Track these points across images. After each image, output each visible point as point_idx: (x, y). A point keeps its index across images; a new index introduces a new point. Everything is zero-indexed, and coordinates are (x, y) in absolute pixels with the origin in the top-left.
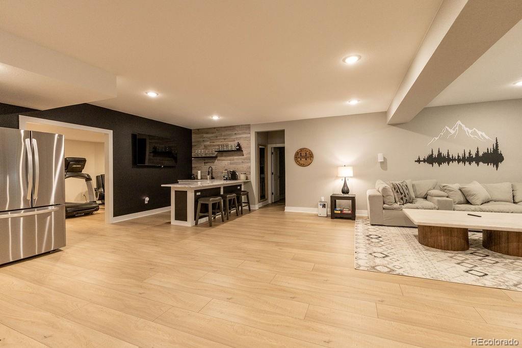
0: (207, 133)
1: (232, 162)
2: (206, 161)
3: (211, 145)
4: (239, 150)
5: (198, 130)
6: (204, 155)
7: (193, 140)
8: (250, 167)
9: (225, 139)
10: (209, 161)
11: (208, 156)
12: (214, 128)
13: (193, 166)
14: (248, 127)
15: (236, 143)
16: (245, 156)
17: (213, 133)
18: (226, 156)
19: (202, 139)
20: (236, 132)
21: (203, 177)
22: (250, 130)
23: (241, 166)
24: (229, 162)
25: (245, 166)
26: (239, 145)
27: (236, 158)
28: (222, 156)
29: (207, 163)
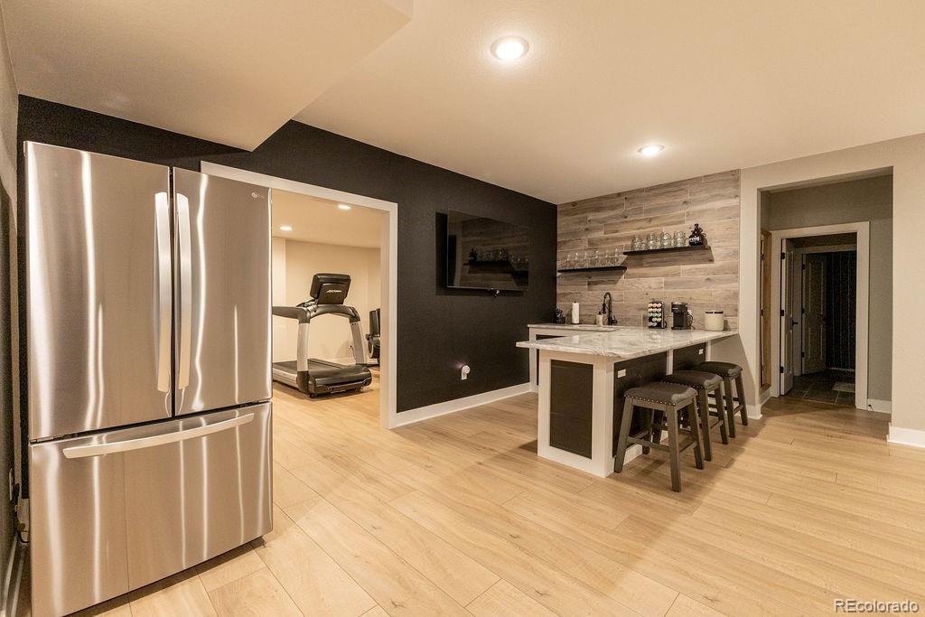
0: (598, 209)
1: (671, 279)
2: (594, 279)
3: (608, 239)
4: (698, 245)
5: (574, 204)
6: (587, 265)
7: (559, 232)
8: (736, 295)
9: (650, 220)
10: (604, 278)
11: (598, 265)
12: (619, 195)
13: (558, 292)
14: (732, 178)
15: (687, 228)
16: (718, 263)
17: (613, 208)
18: (651, 265)
19: (582, 227)
20: (688, 197)
21: (585, 319)
22: (738, 187)
23: (705, 289)
24: (663, 279)
25: (718, 290)
26: (697, 231)
27: (687, 270)
28: (641, 265)
29: (596, 283)
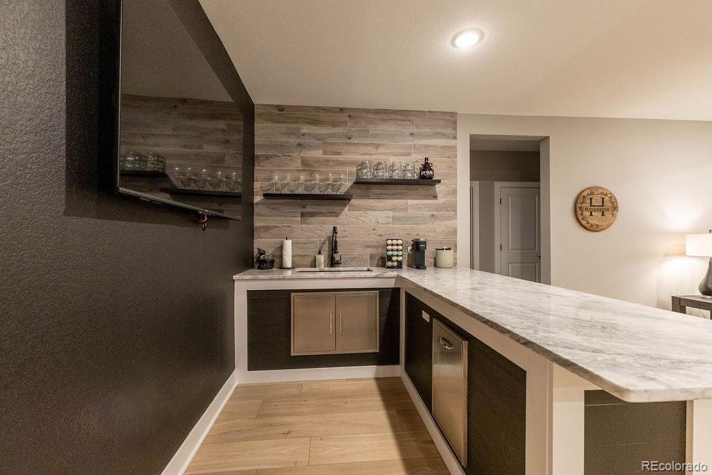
0: (315, 122)
1: (398, 214)
2: (309, 209)
3: (327, 161)
4: (425, 180)
5: (281, 108)
6: (300, 191)
7: (257, 141)
8: (455, 231)
9: (377, 146)
10: (324, 209)
11: (316, 191)
12: (342, 110)
13: (257, 223)
14: (450, 120)
15: (416, 160)
16: (440, 200)
17: (334, 124)
18: (378, 197)
19: (293, 140)
20: (414, 130)
21: (298, 260)
22: (455, 129)
23: (429, 225)
24: (391, 214)
25: (441, 226)
26: (426, 166)
27: (414, 205)
28: (368, 197)
29: (313, 215)
